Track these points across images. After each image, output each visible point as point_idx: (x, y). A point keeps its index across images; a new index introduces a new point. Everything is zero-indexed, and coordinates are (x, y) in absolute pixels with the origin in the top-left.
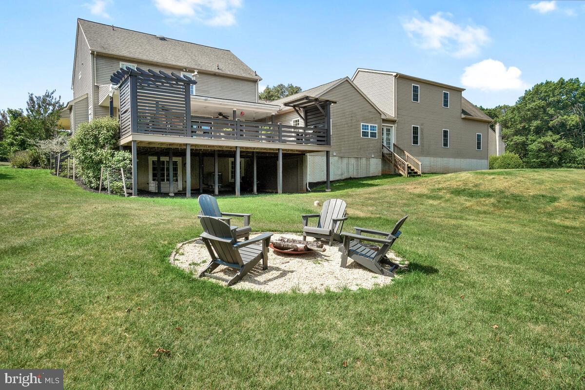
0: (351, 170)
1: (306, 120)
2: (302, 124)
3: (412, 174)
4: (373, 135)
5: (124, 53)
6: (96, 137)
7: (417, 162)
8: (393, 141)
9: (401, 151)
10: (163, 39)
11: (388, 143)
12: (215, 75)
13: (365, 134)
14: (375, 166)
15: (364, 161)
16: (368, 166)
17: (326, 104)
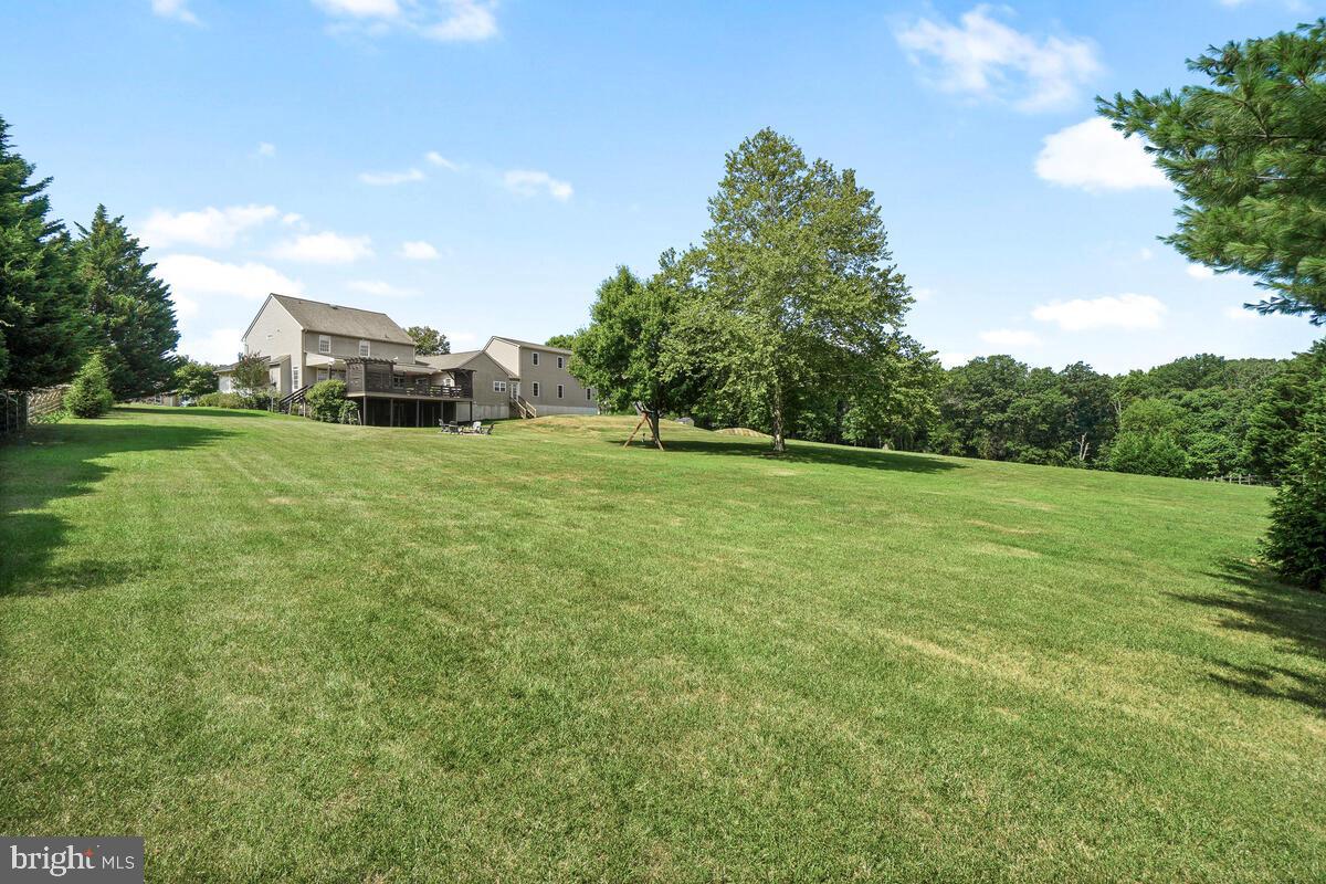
0: (487, 413)
1: (455, 380)
2: (452, 384)
3: (529, 416)
4: (503, 389)
5: (322, 329)
6: (332, 392)
7: (533, 409)
8: (518, 393)
9: (522, 401)
10: (335, 308)
11: (515, 395)
12: (385, 342)
13: (497, 389)
14: (504, 410)
15: (496, 408)
16: (499, 410)
17: (470, 373)
